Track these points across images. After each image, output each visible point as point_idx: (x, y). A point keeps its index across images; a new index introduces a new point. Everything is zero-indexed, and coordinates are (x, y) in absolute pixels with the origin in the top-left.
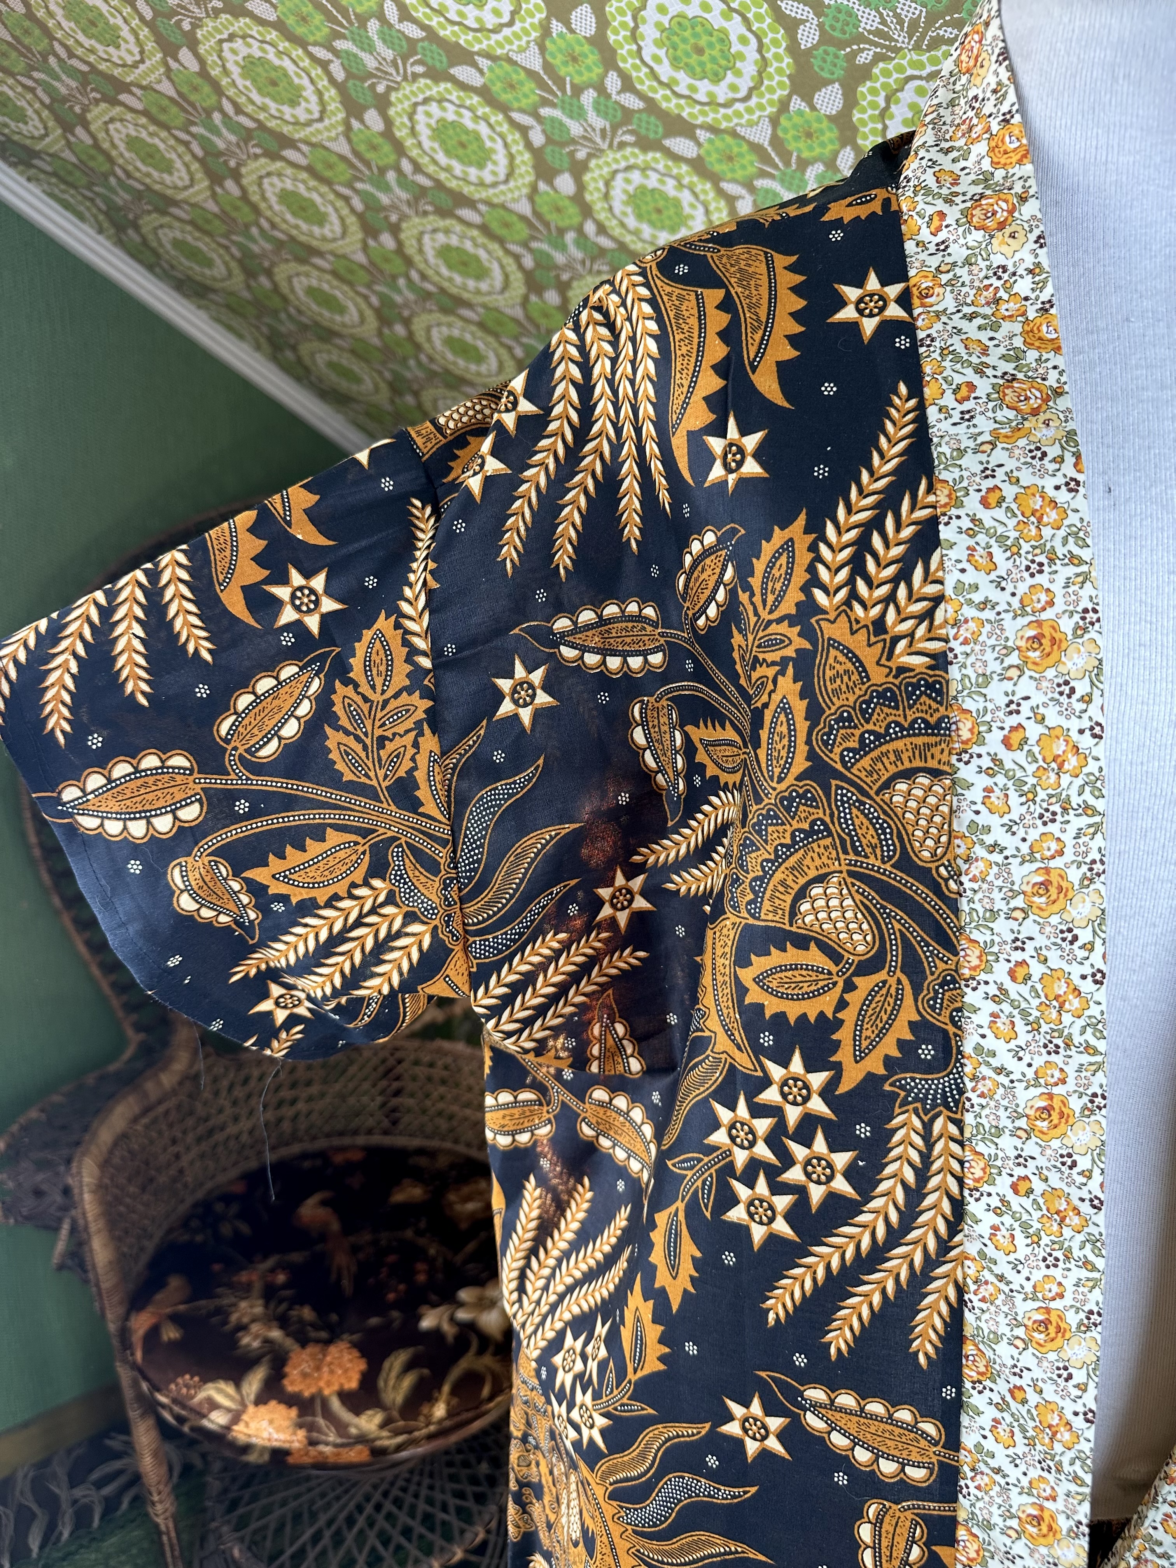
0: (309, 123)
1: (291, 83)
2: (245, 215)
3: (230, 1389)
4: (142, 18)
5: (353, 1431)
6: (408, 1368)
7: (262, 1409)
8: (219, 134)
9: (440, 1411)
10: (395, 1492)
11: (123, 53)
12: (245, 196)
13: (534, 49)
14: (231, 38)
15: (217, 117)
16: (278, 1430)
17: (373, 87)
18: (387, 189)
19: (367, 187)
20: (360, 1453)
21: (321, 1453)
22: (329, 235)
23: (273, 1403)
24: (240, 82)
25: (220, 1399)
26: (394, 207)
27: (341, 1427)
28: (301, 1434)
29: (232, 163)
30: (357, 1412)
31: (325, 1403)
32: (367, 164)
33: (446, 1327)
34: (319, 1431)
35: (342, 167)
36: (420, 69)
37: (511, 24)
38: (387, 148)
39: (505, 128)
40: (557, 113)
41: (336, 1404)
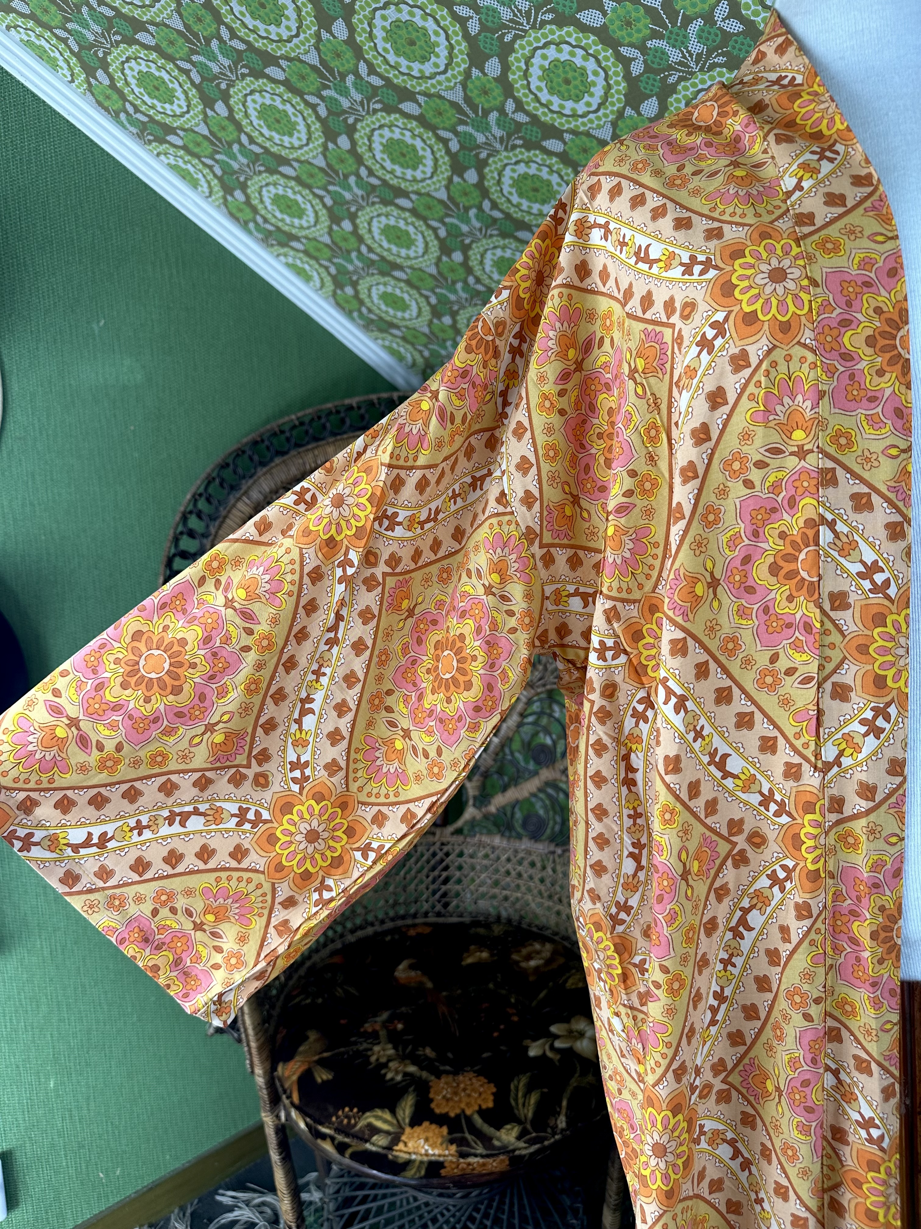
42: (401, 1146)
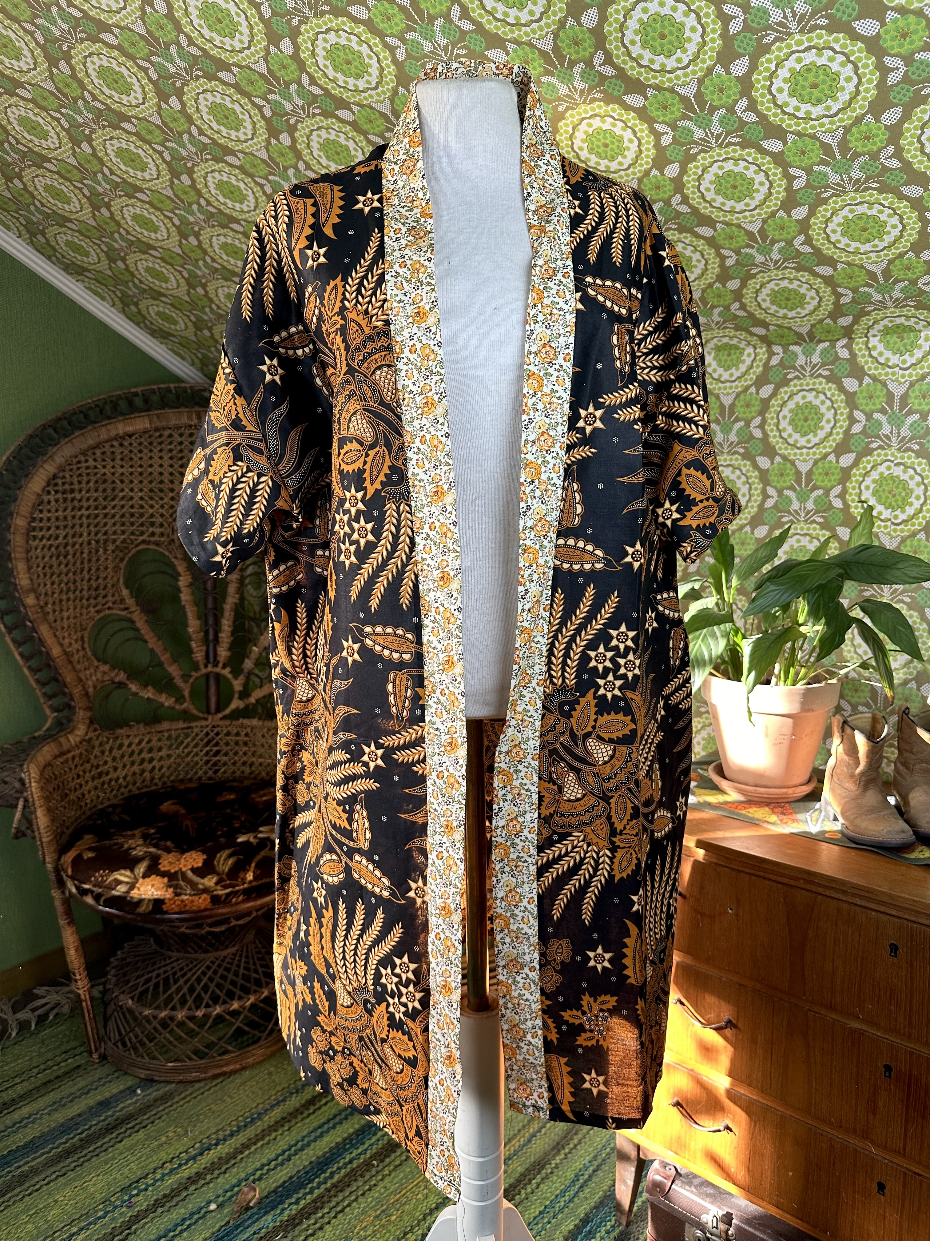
0: (151, 180)
1: (142, 161)
2: (113, 227)
3: (128, 873)
4: (62, 127)
5: (201, 886)
6: (230, 856)
7: (147, 880)
8: (100, 185)
9: (250, 876)
10: (224, 965)
11: (49, 143)
12: (112, 217)
13: (264, 150)
14: (111, 139)
15: (99, 176)
16: (157, 890)
17: (185, 164)
18: (193, 213)
19: (182, 213)
20: (205, 900)
21: (183, 901)
22: (160, 238)
23: (153, 876)
24: (114, 159)
25: (122, 878)
26: (197, 223)
27: (193, 885)
28: (171, 890)
29: (106, 200)
30: (203, 878)
31: (184, 875)
32: (182, 201)
33: (252, 840)
34: (181, 888)
35: (169, 202)
36: (209, 157)
37: (252, 139)
38: (193, 193)
39: (252, 185)
40: (277, 179)
41: (190, 874)
42: (135, 891)
